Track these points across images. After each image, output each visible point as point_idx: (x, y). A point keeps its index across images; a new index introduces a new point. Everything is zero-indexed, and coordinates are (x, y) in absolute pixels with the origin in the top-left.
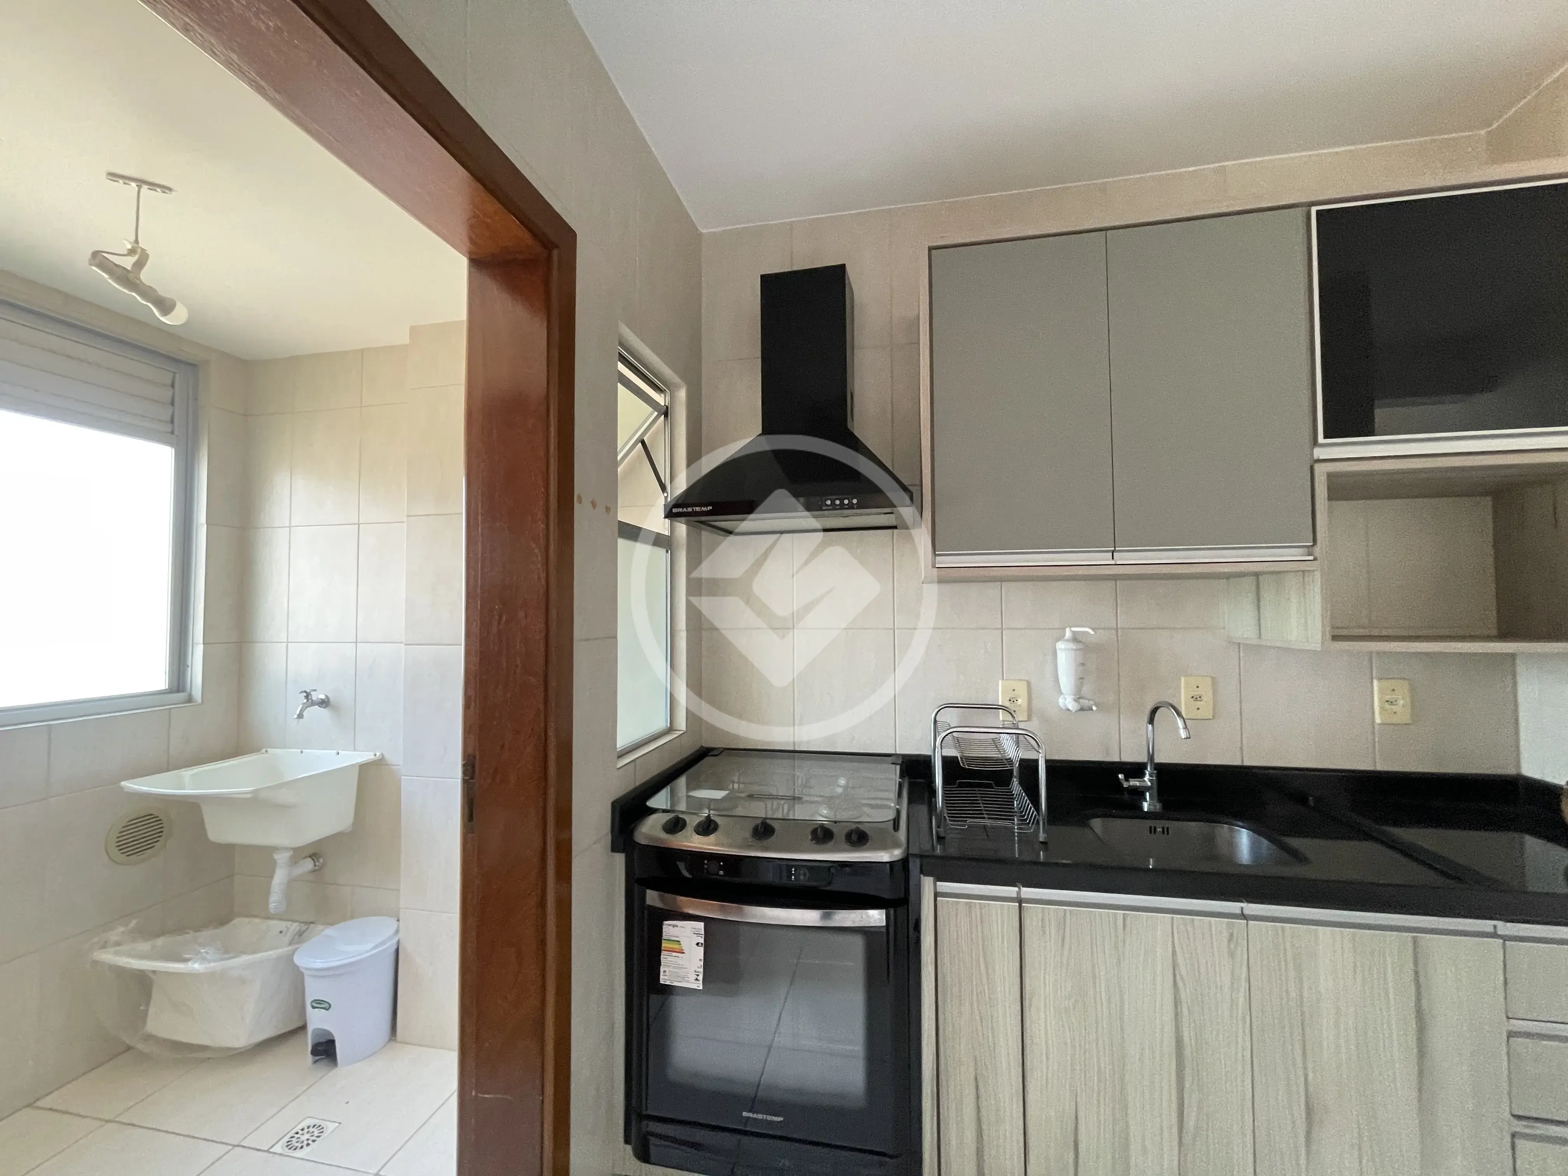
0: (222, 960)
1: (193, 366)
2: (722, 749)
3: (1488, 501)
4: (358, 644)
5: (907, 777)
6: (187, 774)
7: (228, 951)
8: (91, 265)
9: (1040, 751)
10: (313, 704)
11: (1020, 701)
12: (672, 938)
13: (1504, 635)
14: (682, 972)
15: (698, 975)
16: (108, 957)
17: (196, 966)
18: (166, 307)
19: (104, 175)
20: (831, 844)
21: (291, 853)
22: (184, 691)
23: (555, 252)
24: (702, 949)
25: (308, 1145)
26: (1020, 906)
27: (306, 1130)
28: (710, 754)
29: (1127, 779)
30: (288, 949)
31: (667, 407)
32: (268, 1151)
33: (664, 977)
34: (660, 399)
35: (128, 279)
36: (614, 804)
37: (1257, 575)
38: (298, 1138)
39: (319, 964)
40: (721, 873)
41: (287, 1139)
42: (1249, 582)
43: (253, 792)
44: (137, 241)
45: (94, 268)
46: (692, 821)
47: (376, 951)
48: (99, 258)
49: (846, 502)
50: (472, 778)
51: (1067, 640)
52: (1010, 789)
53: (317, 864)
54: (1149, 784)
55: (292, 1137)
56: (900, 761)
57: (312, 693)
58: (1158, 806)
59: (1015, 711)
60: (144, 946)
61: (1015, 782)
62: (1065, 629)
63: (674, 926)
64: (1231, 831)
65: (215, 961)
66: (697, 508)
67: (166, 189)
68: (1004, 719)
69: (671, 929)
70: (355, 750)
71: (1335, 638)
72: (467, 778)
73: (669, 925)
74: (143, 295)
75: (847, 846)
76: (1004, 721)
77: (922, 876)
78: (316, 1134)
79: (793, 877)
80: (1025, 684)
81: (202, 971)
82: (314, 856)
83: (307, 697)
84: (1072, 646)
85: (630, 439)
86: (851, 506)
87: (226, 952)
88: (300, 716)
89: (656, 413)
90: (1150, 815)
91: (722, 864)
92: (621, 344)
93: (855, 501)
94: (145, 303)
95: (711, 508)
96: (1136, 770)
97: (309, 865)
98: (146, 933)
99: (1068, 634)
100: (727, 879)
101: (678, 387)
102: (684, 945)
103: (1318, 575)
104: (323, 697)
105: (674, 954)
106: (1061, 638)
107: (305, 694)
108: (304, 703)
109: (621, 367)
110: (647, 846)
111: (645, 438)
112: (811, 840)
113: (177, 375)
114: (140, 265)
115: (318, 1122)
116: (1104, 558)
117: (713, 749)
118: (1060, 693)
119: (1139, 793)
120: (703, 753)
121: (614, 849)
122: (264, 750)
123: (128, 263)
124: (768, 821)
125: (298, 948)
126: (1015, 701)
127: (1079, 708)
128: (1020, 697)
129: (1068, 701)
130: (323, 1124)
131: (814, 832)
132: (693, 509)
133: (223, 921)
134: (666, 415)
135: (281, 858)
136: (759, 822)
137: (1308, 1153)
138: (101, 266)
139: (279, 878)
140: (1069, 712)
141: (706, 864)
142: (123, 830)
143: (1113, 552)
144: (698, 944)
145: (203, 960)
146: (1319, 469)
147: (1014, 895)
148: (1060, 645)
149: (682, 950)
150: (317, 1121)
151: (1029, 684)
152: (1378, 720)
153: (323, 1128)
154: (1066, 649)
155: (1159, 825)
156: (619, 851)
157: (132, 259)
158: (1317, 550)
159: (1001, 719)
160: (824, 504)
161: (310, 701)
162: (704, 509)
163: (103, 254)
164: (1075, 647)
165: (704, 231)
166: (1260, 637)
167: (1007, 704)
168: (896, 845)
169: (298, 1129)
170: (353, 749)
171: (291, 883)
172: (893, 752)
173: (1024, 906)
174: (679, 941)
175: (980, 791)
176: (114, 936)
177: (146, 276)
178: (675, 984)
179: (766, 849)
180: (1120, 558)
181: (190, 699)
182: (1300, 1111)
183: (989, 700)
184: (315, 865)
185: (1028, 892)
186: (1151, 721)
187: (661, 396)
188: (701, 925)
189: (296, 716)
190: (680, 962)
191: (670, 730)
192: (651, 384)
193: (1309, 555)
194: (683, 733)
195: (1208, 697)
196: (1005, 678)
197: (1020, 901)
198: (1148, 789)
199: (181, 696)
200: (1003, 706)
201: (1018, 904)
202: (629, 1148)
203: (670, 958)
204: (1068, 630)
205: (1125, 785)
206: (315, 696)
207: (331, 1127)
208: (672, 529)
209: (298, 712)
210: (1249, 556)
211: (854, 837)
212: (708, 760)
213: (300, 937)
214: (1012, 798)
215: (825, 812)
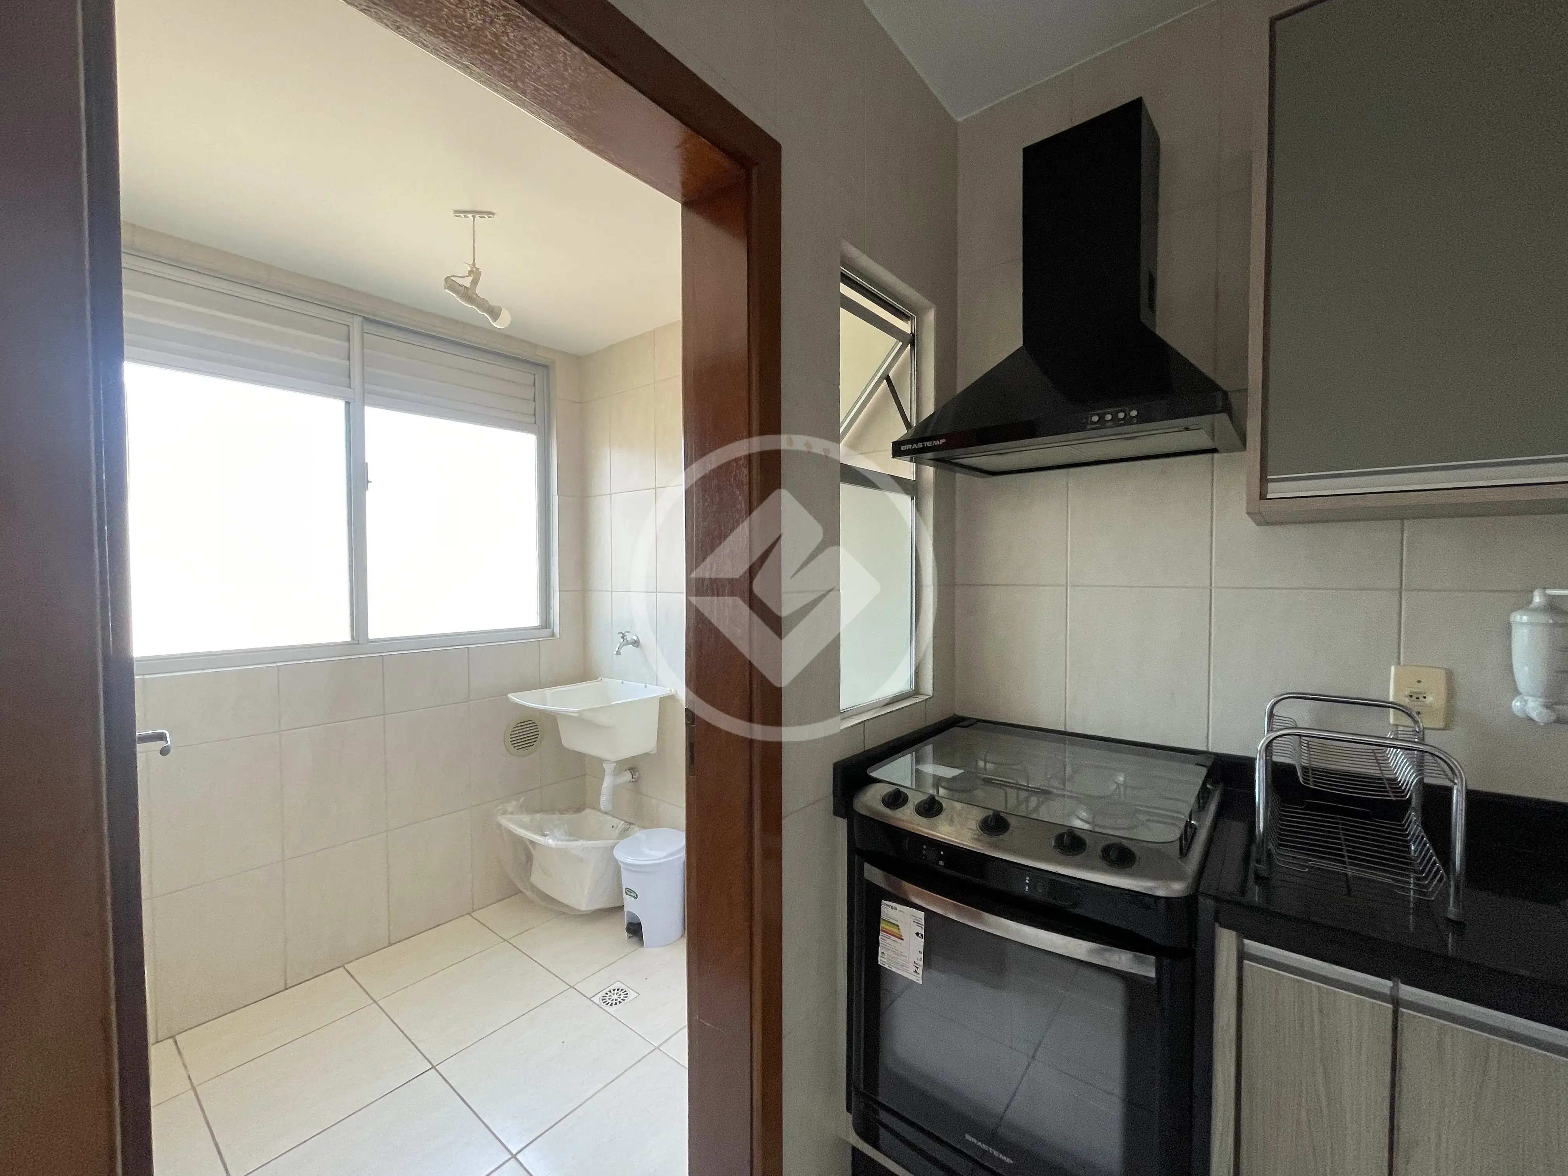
0: (567, 840)
1: (546, 367)
2: (973, 721)
4: (613, 593)
5: (1221, 785)
6: (548, 692)
7: (574, 834)
8: (445, 289)
9: (1456, 781)
10: (628, 643)
11: (1430, 699)
12: (891, 921)
14: (900, 960)
15: (917, 968)
16: (506, 822)
17: (550, 841)
18: (494, 313)
19: (452, 213)
20: (1078, 858)
21: (615, 764)
22: (549, 627)
23: (755, 171)
24: (922, 941)
25: (616, 1004)
26: (1396, 1013)
27: (616, 992)
28: (960, 724)
30: (610, 842)
31: (914, 335)
32: (590, 999)
33: (882, 959)
34: (905, 327)
35: (468, 295)
36: (836, 766)
38: (610, 996)
39: (630, 860)
40: (941, 863)
41: (603, 993)
43: (579, 712)
44: (474, 264)
45: (446, 290)
46: (915, 799)
47: (671, 859)
48: (451, 284)
49: (1121, 415)
50: (693, 723)
51: (1535, 610)
52: (1404, 825)
53: (634, 777)
55: (606, 994)
56: (1209, 763)
57: (627, 634)
59: (1419, 713)
60: (526, 818)
61: (1413, 816)
62: (1532, 592)
63: (893, 908)
65: (562, 841)
66: (928, 443)
67: (491, 214)
68: (1397, 723)
69: (890, 911)
70: (657, 685)
72: (689, 722)
73: (888, 905)
74: (480, 306)
75: (1104, 864)
76: (1397, 726)
77: (1217, 925)
78: (622, 997)
79: (1027, 888)
80: (1441, 675)
81: (553, 846)
82: (632, 770)
83: (623, 637)
84: (1543, 619)
85: (873, 378)
86: (1128, 421)
87: (571, 835)
88: (618, 653)
89: (901, 343)
91: (942, 853)
92: (843, 264)
93: (1134, 413)
94: (482, 313)
95: (944, 440)
97: (628, 776)
98: (528, 809)
99: (1538, 599)
100: (948, 872)
101: (927, 309)
102: (904, 932)
104: (635, 638)
105: (893, 938)
106: (1524, 605)
107: (622, 635)
108: (621, 643)
109: (845, 290)
110: (866, 817)
111: (890, 374)
112: (1054, 847)
113: (536, 376)
114: (475, 282)
115: (625, 988)
117: (963, 719)
120: (954, 722)
121: (837, 812)
122: (600, 679)
123: (467, 282)
124: (1002, 815)
125: (618, 843)
126: (1421, 699)
127: (1553, 717)
128: (1431, 692)
129: (1530, 707)
130: (628, 991)
131: (1060, 838)
132: (923, 445)
133: (579, 810)
134: (912, 345)
135: (609, 768)
136: (991, 813)
138: (451, 288)
139: (607, 783)
140: (1530, 723)
141: (925, 850)
142: (514, 729)
144: (917, 934)
145: (555, 838)
147: (1389, 994)
148: (1520, 618)
149: (901, 936)
150: (624, 986)
151: (1450, 675)
153: (627, 994)
154: (1530, 624)
156: (841, 816)
157: (471, 278)
159: (1392, 721)
160: (1089, 422)
161: (625, 640)
162: (937, 443)
163: (452, 278)
164: (1551, 621)
165: (960, 120)
167: (1405, 701)
168: (1178, 876)
169: (611, 988)
170: (655, 683)
171: (616, 789)
172: (1203, 748)
173: (1402, 1012)
174: (898, 926)
175: (1345, 820)
176: (511, 806)
177: (480, 291)
178: (894, 970)
179: (997, 847)
181: (553, 635)
183: (1374, 694)
184: (633, 778)
187: (908, 324)
188: (921, 915)
189: (615, 653)
190: (898, 946)
191: (916, 692)
192: (892, 309)
194: (930, 698)
196: (1402, 662)
197: (1396, 1003)
199: (547, 632)
200: (1396, 704)
201: (1390, 1006)
202: (850, 1117)
203: (888, 941)
204: (1537, 593)
206: (629, 637)
207: (632, 995)
208: (918, 473)
209: (617, 650)
211: (1113, 855)
212: (955, 730)
213: (624, 834)
214: (1406, 841)
215: (1084, 814)
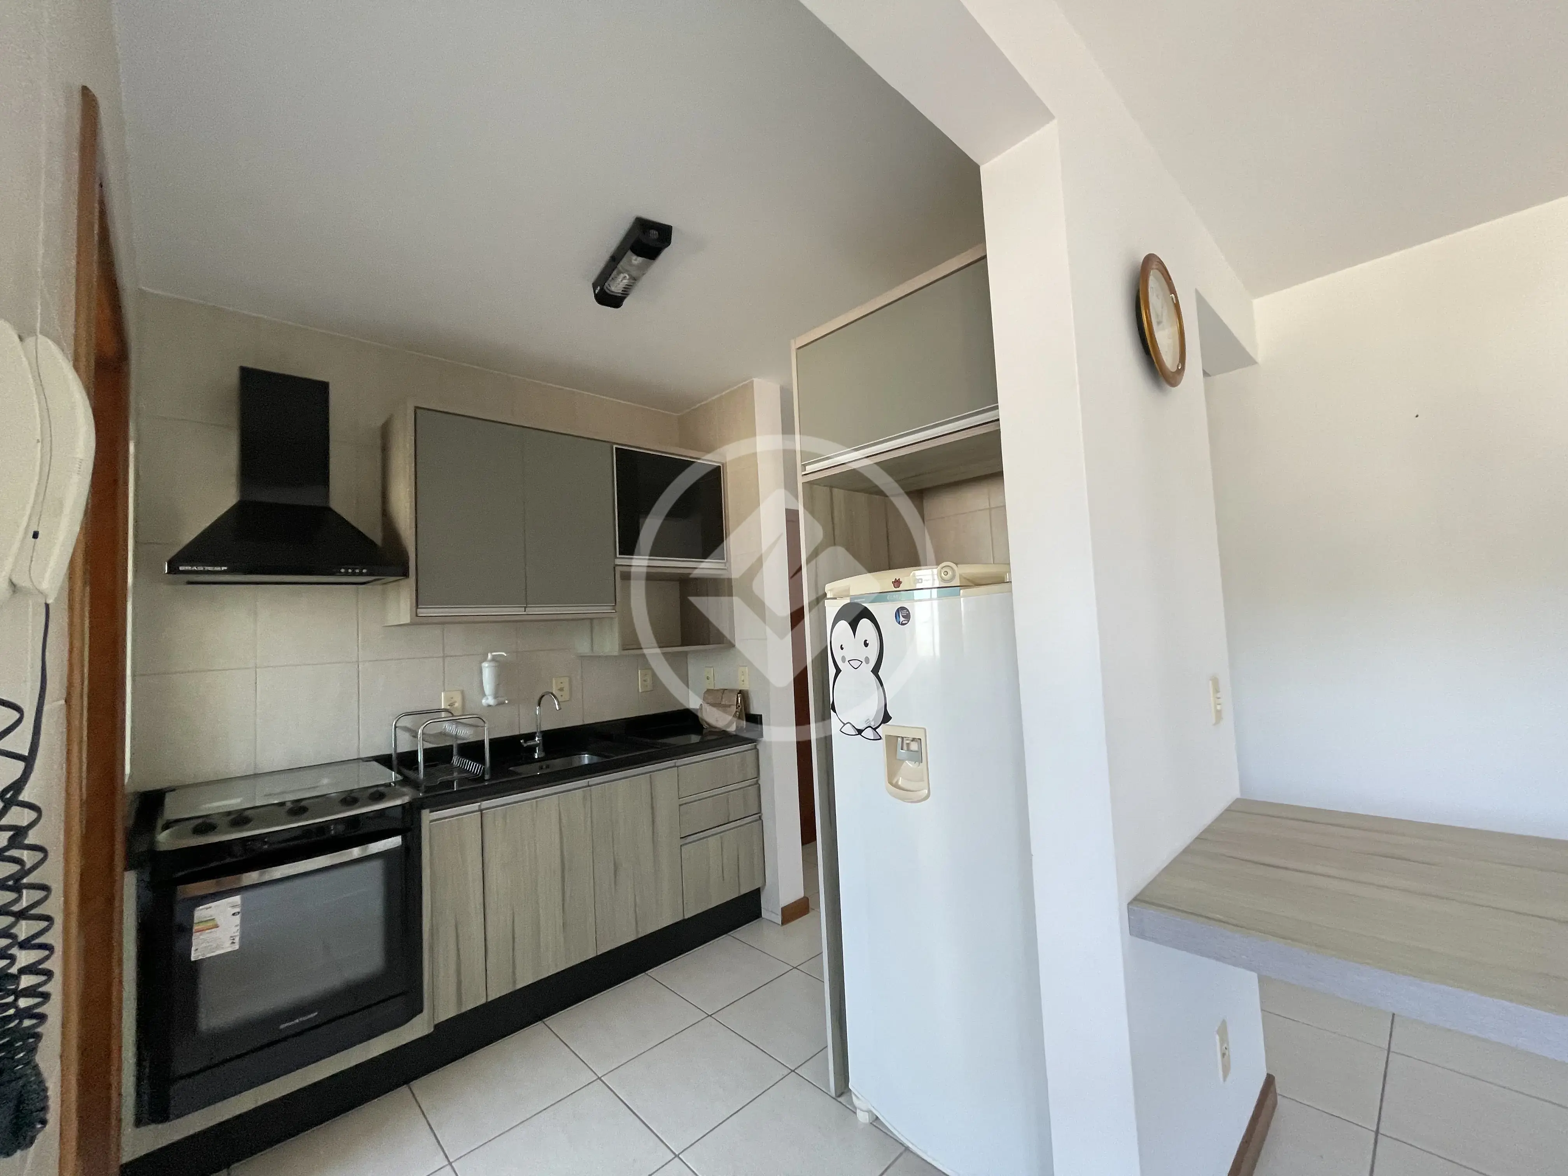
3: (678, 582)
11: (457, 704)
12: (206, 919)
13: (682, 645)
14: (216, 944)
15: (232, 941)
20: (358, 804)
24: (238, 917)
26: (480, 813)
29: (525, 742)
33: (194, 955)
37: (591, 619)
40: (266, 846)
42: (588, 622)
46: (224, 820)
49: (357, 571)
51: (489, 661)
54: (538, 742)
58: (543, 755)
59: (453, 710)
63: (208, 908)
64: (580, 758)
66: (209, 568)
69: (205, 911)
71: (624, 650)
73: (202, 909)
75: (371, 802)
77: (422, 811)
79: (333, 832)
80: (460, 694)
84: (492, 664)
86: (361, 574)
90: (540, 760)
93: (364, 570)
96: (531, 736)
99: (490, 656)
102: (221, 919)
103: (616, 621)
105: (208, 931)
106: (485, 660)
110: (181, 849)
112: (341, 806)
116: (520, 611)
118: (484, 695)
119: (532, 749)
124: (301, 803)
126: (454, 705)
127: (497, 703)
128: (456, 702)
129: (489, 700)
131: (342, 799)
132: (205, 568)
136: (292, 805)
137: (615, 889)
140: (490, 707)
141: (250, 845)
143: (525, 607)
144: (234, 914)
146: (618, 569)
147: (477, 808)
148: (485, 665)
149: (216, 925)
151: (463, 692)
152: (640, 691)
154: (488, 667)
155: (544, 764)
158: (617, 607)
160: (338, 572)
162: (218, 569)
164: (494, 665)
165: (146, 289)
166: (592, 650)
167: (448, 707)
168: (404, 795)
173: (483, 812)
174: (213, 919)
178: (209, 955)
180: (530, 611)
182: (612, 866)
183: (433, 707)
185: (486, 804)
186: (539, 705)
190: (215, 935)
193: (613, 610)
195: (566, 689)
196: (446, 692)
197: (481, 811)
198: (537, 745)
200: (445, 709)
201: (478, 812)
203: (201, 936)
204: (489, 655)
205: (525, 745)
210: (588, 610)
211: (374, 796)
